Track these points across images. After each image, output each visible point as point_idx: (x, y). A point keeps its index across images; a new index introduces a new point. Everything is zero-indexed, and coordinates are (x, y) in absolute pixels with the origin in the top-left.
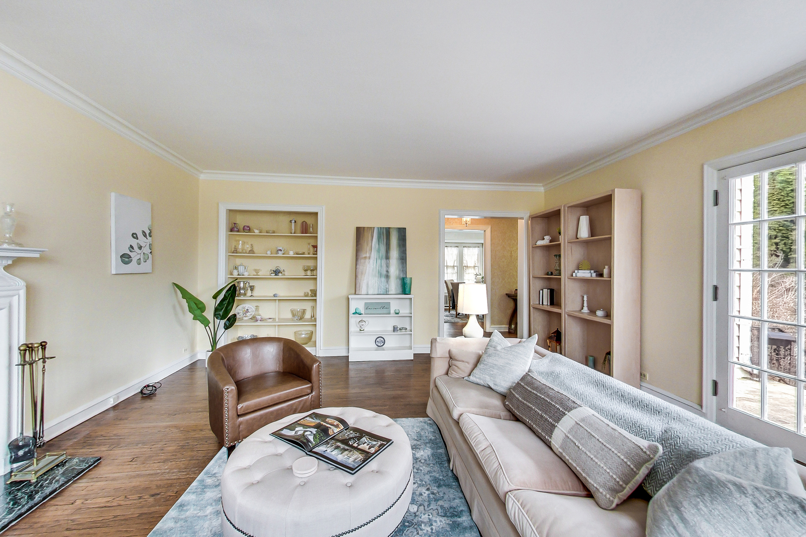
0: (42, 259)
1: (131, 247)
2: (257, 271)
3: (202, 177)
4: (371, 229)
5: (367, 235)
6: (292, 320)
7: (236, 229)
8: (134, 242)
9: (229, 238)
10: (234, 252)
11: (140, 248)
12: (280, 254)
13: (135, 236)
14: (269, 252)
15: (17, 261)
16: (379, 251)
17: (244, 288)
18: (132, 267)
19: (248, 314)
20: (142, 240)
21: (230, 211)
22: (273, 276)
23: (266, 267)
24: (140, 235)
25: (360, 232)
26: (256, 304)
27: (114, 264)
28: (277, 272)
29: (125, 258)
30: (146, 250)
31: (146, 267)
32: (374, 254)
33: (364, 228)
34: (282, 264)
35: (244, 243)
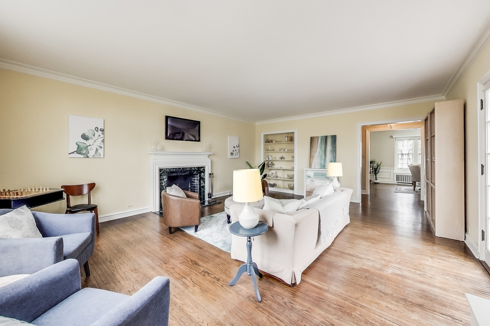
0: (214, 154)
1: (233, 150)
2: (275, 158)
3: (257, 124)
4: (318, 137)
5: (316, 140)
6: (288, 179)
7: (267, 142)
8: (234, 149)
9: (265, 146)
10: (267, 150)
11: (236, 151)
12: (282, 151)
13: (234, 147)
14: (278, 150)
15: (210, 155)
16: (321, 147)
17: (270, 165)
18: (234, 156)
19: (273, 175)
20: (236, 148)
21: (265, 135)
22: (280, 160)
23: (278, 156)
24: (236, 147)
25: (312, 139)
26: (276, 171)
27: (229, 156)
28: (282, 158)
29: (232, 154)
30: (238, 151)
31: (238, 156)
32: (319, 149)
33: (314, 137)
34: (284, 155)
35: (271, 147)
